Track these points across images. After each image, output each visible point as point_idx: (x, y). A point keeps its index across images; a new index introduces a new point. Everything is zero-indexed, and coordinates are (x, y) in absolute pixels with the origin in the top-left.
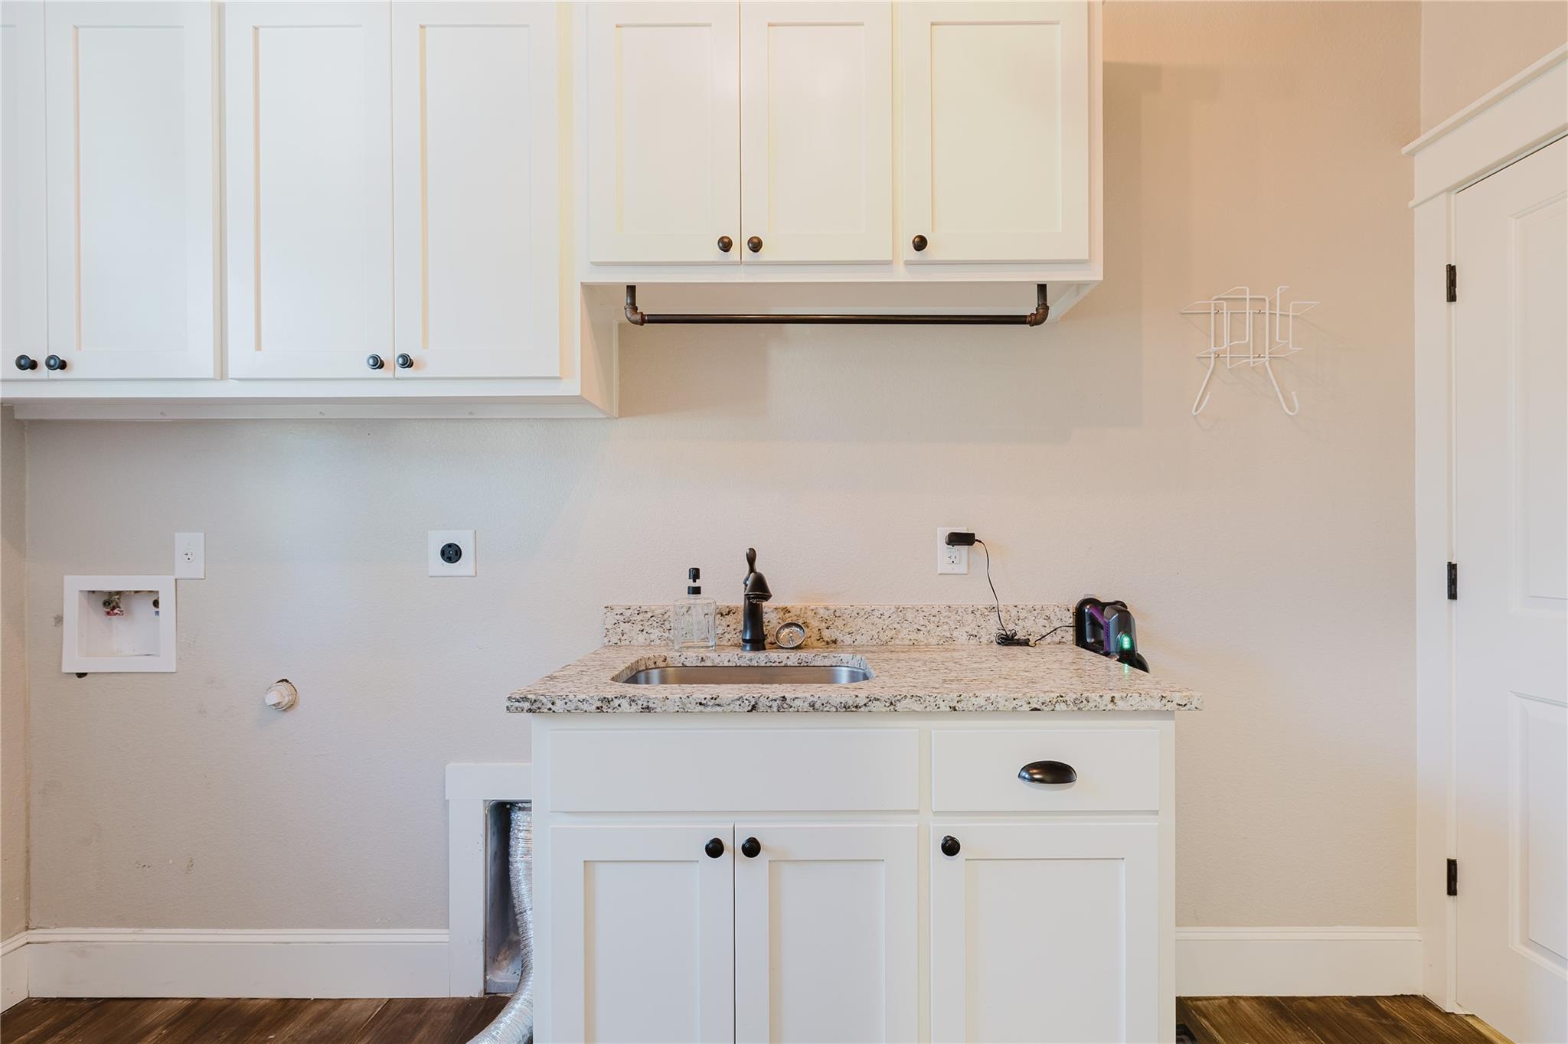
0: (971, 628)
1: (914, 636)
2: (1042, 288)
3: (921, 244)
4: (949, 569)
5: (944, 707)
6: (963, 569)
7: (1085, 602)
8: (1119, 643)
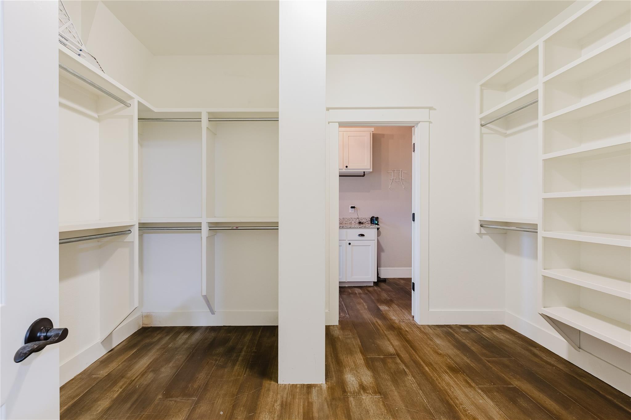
0: (354, 221)
1: (346, 222)
2: (364, 172)
3: (347, 167)
4: (351, 212)
5: (349, 227)
6: (353, 212)
7: (372, 217)
8: (375, 222)
